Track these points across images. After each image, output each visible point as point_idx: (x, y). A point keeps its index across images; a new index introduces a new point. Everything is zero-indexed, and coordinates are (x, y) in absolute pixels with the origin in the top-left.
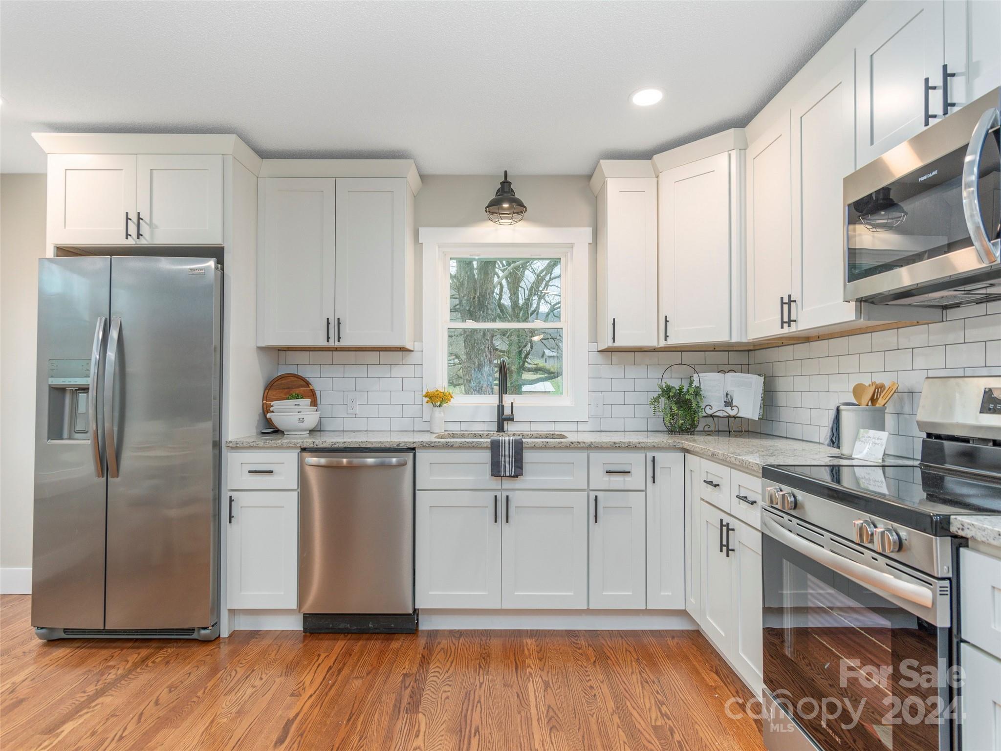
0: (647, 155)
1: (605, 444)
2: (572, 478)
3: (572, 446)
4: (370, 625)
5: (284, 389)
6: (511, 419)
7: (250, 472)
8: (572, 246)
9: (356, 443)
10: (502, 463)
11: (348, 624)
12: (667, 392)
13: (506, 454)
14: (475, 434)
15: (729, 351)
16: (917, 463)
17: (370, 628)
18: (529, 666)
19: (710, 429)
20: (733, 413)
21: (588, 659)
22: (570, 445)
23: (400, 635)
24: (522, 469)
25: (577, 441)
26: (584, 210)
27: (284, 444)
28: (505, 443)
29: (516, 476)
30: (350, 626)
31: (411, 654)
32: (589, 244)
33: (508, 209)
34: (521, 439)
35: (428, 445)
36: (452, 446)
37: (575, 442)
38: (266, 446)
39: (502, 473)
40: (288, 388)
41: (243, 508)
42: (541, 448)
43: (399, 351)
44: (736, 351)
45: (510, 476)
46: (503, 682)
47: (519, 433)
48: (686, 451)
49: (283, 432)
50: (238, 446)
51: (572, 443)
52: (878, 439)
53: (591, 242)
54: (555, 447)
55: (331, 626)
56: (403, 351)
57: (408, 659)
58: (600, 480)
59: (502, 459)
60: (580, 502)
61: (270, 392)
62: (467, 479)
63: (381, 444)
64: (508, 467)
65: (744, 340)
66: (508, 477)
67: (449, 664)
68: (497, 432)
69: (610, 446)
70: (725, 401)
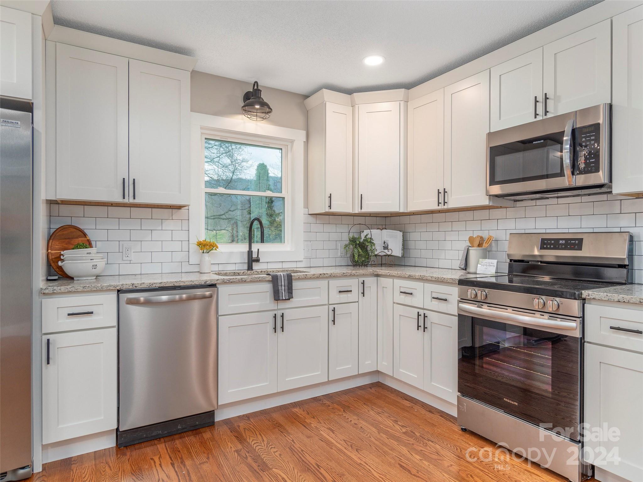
0: (349, 92)
1: (338, 274)
2: (319, 298)
3: (321, 276)
4: (179, 427)
5: (65, 239)
6: (257, 260)
7: (69, 315)
8: (292, 142)
9: (171, 282)
10: (280, 291)
11: (159, 431)
12: (353, 241)
13: (282, 284)
14: (234, 273)
15: (376, 217)
16: (507, 274)
17: (179, 430)
18: (311, 423)
19: (374, 263)
20: (389, 253)
21: (339, 410)
22: (319, 276)
23: (204, 429)
24: (292, 294)
25: (323, 273)
26: (300, 119)
27: (105, 287)
28: (281, 277)
29: (289, 299)
30: (162, 432)
31: (226, 437)
32: (304, 142)
33: (259, 109)
34: (290, 274)
35: (228, 281)
36: (245, 281)
37: (322, 274)
38: (86, 290)
39: (281, 298)
40: (69, 239)
41: (59, 349)
42: (302, 279)
43: (169, 208)
44: (380, 217)
45: (285, 300)
46: (305, 436)
47: (265, 270)
48: (378, 276)
49: (72, 278)
50: (55, 291)
51: (320, 274)
52: (491, 263)
53: (305, 141)
54: (311, 278)
55: (145, 436)
56: (172, 209)
57: (227, 441)
58: (335, 297)
59: (280, 288)
60: (324, 312)
61: (53, 242)
62: (255, 304)
63: (192, 283)
64: (284, 294)
65: (406, 211)
66: (284, 300)
67: (259, 436)
68: (247, 270)
69: (341, 275)
70: (383, 247)
